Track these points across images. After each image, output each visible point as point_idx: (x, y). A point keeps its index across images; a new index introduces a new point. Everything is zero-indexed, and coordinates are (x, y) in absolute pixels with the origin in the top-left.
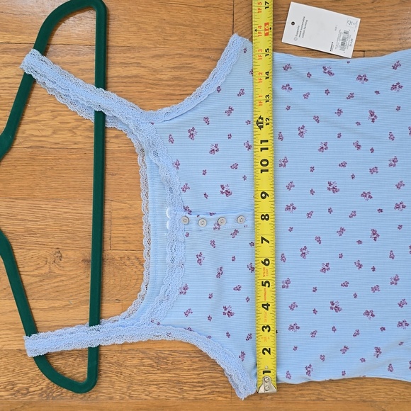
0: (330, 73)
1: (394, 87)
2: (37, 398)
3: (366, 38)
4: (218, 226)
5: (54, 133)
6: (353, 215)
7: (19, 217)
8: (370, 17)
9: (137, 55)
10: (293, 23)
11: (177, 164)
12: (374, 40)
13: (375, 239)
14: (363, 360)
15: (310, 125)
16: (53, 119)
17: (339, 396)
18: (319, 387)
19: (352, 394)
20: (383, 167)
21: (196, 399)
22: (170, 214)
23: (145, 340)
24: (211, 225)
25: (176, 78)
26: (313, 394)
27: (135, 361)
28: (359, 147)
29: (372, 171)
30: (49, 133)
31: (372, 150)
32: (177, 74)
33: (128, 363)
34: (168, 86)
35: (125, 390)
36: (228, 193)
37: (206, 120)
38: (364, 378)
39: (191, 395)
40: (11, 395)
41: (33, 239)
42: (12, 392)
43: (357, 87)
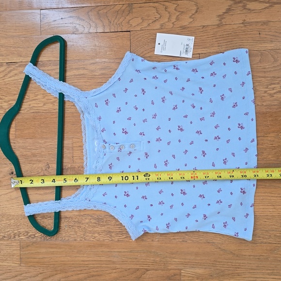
0: (177, 69)
1: (212, 75)
2: (39, 240)
3: (200, 47)
4: (120, 150)
5: (44, 105)
6: (192, 143)
7: (29, 148)
8: (202, 36)
9: (83, 63)
10: (159, 44)
11: (100, 118)
12: (204, 48)
13: (204, 156)
14: (197, 221)
15: (168, 96)
16: (43, 98)
17: (195, 239)
18: (183, 235)
19: (201, 239)
20: (208, 117)
21: (118, 241)
22: (97, 144)
23: (83, 209)
24: (117, 149)
25: (103, 74)
26: (180, 238)
27: (87, 221)
28: (194, 107)
29: (201, 119)
30: (42, 105)
31: (201, 108)
32: (104, 72)
33: (83, 222)
34: (100, 78)
35: (82, 236)
36: (126, 133)
37: (114, 95)
38: (199, 231)
39: (116, 238)
40: (27, 238)
41: (35, 159)
42: (27, 236)
43: (191, 75)
